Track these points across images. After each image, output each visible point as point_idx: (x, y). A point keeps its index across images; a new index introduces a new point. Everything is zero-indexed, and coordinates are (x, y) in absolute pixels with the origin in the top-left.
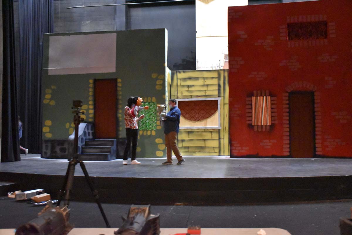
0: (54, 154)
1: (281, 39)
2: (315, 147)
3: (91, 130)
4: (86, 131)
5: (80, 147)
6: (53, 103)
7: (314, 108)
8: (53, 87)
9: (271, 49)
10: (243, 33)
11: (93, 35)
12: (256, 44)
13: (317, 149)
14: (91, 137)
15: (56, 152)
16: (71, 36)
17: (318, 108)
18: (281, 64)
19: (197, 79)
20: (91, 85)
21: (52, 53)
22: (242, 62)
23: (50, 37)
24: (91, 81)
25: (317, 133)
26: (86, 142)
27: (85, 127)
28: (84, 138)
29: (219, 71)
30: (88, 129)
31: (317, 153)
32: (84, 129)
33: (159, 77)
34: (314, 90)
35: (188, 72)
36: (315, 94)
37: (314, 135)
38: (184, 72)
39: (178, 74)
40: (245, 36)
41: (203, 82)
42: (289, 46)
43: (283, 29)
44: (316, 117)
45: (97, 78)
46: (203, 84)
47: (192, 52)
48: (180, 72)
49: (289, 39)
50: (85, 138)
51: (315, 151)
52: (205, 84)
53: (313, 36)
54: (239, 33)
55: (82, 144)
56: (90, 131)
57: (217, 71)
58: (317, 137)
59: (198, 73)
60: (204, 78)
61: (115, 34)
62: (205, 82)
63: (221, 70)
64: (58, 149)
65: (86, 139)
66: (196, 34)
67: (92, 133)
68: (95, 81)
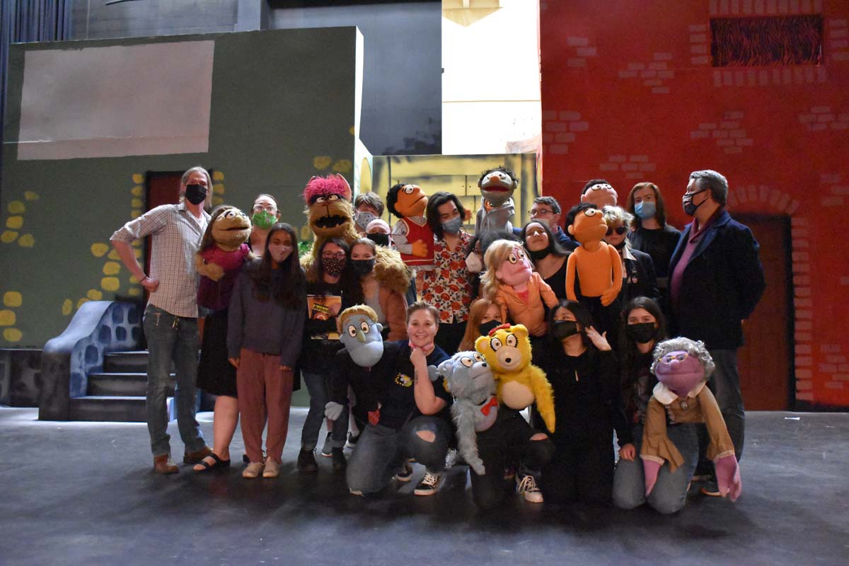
0: (18, 393)
1: (694, 60)
2: (792, 380)
3: (130, 321)
4: (109, 322)
5: (83, 375)
6: (27, 241)
7: (789, 264)
8: (29, 195)
9: (666, 90)
10: (585, 41)
11: (148, 46)
12: (622, 74)
13: (799, 385)
14: (129, 341)
15: (22, 387)
16: (86, 50)
17: (801, 263)
18: (694, 135)
19: (446, 179)
20: (137, 191)
21: (30, 98)
22: (585, 126)
23: (28, 54)
24: (138, 179)
25: (798, 336)
26: (105, 358)
27: (106, 312)
28: (101, 347)
29: (510, 158)
30: (116, 319)
31: (799, 396)
32: (99, 319)
33: (335, 168)
34: (790, 212)
35: (421, 159)
36: (794, 221)
37: (791, 343)
38: (409, 160)
39: (393, 165)
40: (592, 52)
41: (464, 188)
42: (718, 83)
43: (700, 36)
44: (797, 291)
45: (155, 169)
46: (464, 194)
47: (431, 121)
48: (398, 161)
49: (715, 64)
50: (106, 345)
51: (792, 389)
52: (468, 194)
53: (786, 58)
54: (573, 41)
55: (91, 365)
56: (125, 324)
57: (503, 158)
58: (798, 349)
59: (450, 162)
60: (466, 176)
61: (211, 44)
62: (469, 189)
63: (515, 155)
64: (28, 378)
65: (107, 350)
66: (443, 75)
67: (134, 331)
68: (150, 177)
